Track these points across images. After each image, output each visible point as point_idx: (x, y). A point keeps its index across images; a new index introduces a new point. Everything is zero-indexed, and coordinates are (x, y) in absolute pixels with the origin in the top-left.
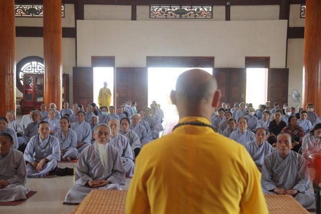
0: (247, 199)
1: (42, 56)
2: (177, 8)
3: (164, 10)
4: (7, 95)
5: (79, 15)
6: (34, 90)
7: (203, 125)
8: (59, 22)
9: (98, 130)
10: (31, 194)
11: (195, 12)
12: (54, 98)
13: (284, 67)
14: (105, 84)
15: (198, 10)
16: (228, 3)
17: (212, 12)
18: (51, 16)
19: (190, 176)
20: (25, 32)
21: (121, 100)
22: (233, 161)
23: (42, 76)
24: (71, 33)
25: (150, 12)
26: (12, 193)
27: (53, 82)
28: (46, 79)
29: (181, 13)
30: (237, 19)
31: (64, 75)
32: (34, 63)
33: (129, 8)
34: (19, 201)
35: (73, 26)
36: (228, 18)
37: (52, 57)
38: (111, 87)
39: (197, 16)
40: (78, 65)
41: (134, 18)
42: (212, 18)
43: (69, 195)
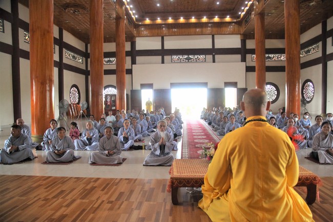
0: (290, 164)
1: (115, 85)
2: (186, 57)
3: (179, 58)
4: (100, 106)
5: (134, 62)
6: (110, 103)
7: (264, 121)
8: (124, 66)
9: (160, 124)
10: (124, 160)
11: (196, 59)
12: (122, 107)
13: (245, 87)
14: (149, 99)
15: (198, 57)
16: (214, 54)
17: (205, 58)
18: (120, 63)
19: (259, 151)
20: (108, 72)
21: (157, 107)
22: (284, 142)
23: (115, 95)
24: (130, 72)
25: (172, 59)
26: (115, 159)
27: (121, 98)
28: (118, 97)
29: (188, 59)
30: (219, 62)
31: (127, 95)
32: (110, 88)
33: (161, 57)
34: (119, 164)
35: (131, 68)
36: (214, 61)
37: (120, 85)
38: (152, 100)
39: (197, 61)
40: (133, 89)
41: (163, 62)
42: (205, 61)
43: (146, 161)
